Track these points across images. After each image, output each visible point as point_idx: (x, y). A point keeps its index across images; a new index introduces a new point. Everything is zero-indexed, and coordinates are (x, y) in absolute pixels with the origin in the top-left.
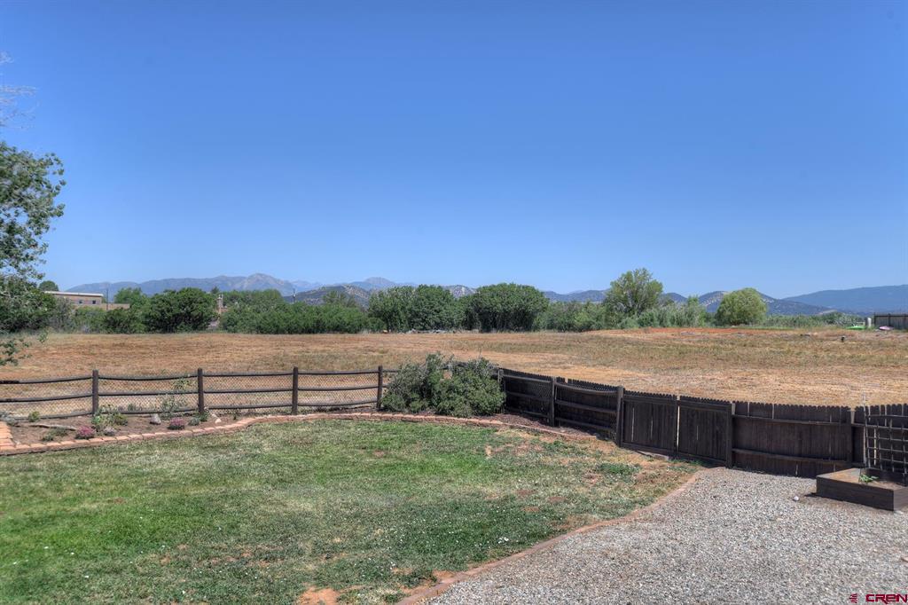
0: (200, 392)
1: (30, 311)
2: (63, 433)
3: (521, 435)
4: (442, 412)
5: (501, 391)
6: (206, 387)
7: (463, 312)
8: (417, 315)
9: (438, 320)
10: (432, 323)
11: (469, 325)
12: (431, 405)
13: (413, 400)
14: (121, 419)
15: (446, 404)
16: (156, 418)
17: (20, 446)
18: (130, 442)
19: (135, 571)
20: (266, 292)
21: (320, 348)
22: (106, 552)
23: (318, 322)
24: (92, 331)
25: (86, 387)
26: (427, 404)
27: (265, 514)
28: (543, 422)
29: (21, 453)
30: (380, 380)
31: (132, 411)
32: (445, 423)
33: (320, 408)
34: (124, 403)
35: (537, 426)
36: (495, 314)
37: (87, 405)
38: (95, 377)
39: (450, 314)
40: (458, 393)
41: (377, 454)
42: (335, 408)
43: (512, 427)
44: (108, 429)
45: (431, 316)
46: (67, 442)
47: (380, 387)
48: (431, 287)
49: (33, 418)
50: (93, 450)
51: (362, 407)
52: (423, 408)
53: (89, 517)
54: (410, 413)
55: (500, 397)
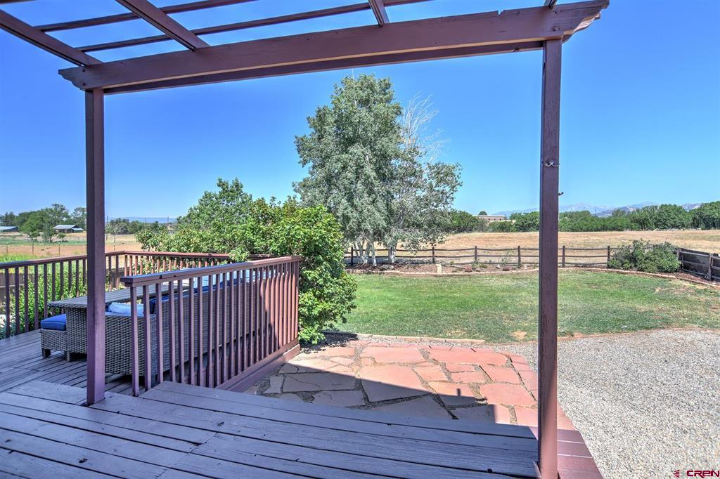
0: (519, 256)
1: (450, 223)
2: (461, 270)
3: (684, 284)
4: (641, 270)
5: (679, 260)
6: (522, 254)
7: (690, 219)
8: (659, 221)
9: (673, 223)
10: (669, 225)
11: (695, 225)
12: (636, 266)
13: (626, 263)
14: (484, 266)
15: (643, 266)
16: (499, 266)
17: (444, 273)
18: (485, 274)
19: (459, 316)
20: (582, 212)
21: (595, 238)
22: (453, 310)
23: (604, 226)
24: (493, 231)
25: (472, 252)
26: (633, 265)
27: (521, 304)
28: (703, 278)
29: (444, 276)
30: (609, 253)
31: (490, 263)
32: (641, 276)
33: (577, 265)
34: (488, 260)
35: (698, 280)
36: (714, 219)
37: (472, 260)
38: (476, 248)
39: (681, 220)
40: (651, 260)
41: (594, 287)
42: (585, 266)
43: (681, 280)
44: (478, 269)
45: (668, 221)
46: (461, 273)
47: (609, 256)
48: (670, 205)
49: (452, 263)
50: (470, 276)
51: (600, 265)
52: (631, 267)
53: (454, 298)
54: (624, 269)
55: (677, 263)
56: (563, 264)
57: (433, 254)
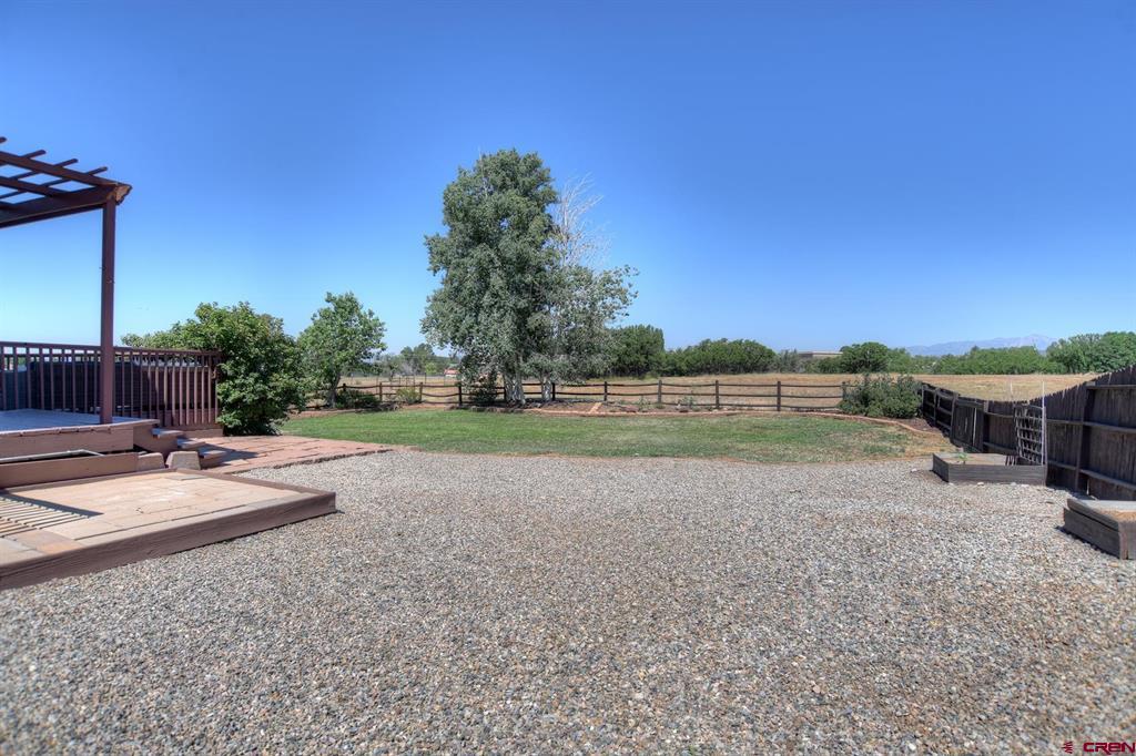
0: (717, 394)
38: (660, 384)
42: (811, 410)
51: (831, 411)
56: (779, 406)
57: (606, 390)
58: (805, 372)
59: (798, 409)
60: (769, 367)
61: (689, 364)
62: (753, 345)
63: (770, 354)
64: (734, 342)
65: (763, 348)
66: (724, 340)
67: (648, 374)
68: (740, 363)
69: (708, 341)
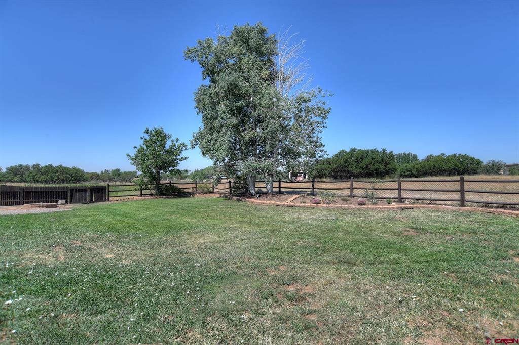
46: (308, 205)
56: (462, 202)
57: (313, 185)
58: (509, 174)
59: (486, 205)
60: (478, 171)
61: (417, 171)
62: (465, 157)
63: (479, 163)
64: (450, 156)
65: (473, 159)
66: (443, 155)
67: (387, 178)
68: (454, 169)
69: (431, 156)
